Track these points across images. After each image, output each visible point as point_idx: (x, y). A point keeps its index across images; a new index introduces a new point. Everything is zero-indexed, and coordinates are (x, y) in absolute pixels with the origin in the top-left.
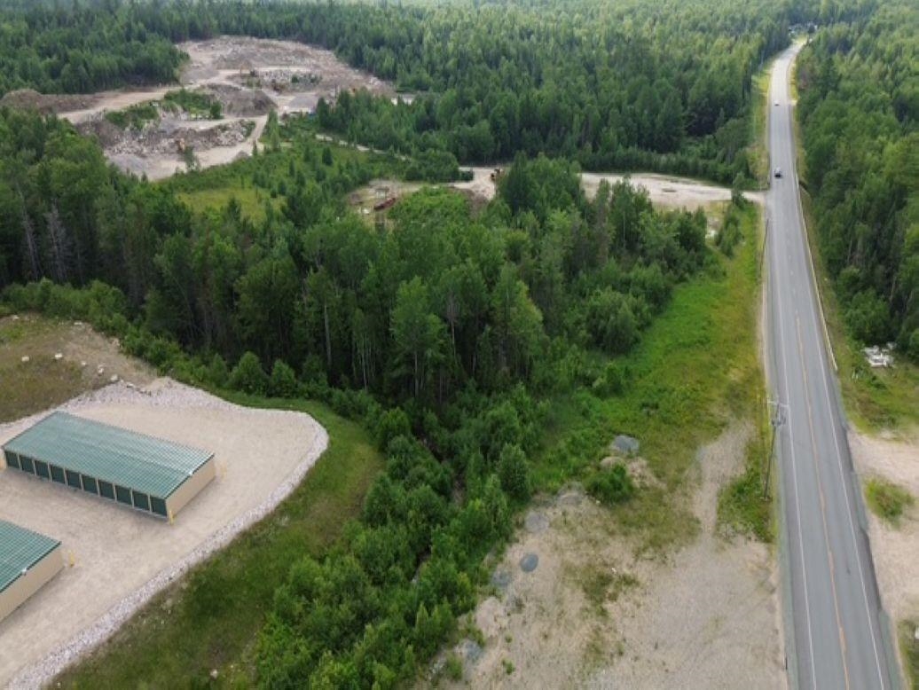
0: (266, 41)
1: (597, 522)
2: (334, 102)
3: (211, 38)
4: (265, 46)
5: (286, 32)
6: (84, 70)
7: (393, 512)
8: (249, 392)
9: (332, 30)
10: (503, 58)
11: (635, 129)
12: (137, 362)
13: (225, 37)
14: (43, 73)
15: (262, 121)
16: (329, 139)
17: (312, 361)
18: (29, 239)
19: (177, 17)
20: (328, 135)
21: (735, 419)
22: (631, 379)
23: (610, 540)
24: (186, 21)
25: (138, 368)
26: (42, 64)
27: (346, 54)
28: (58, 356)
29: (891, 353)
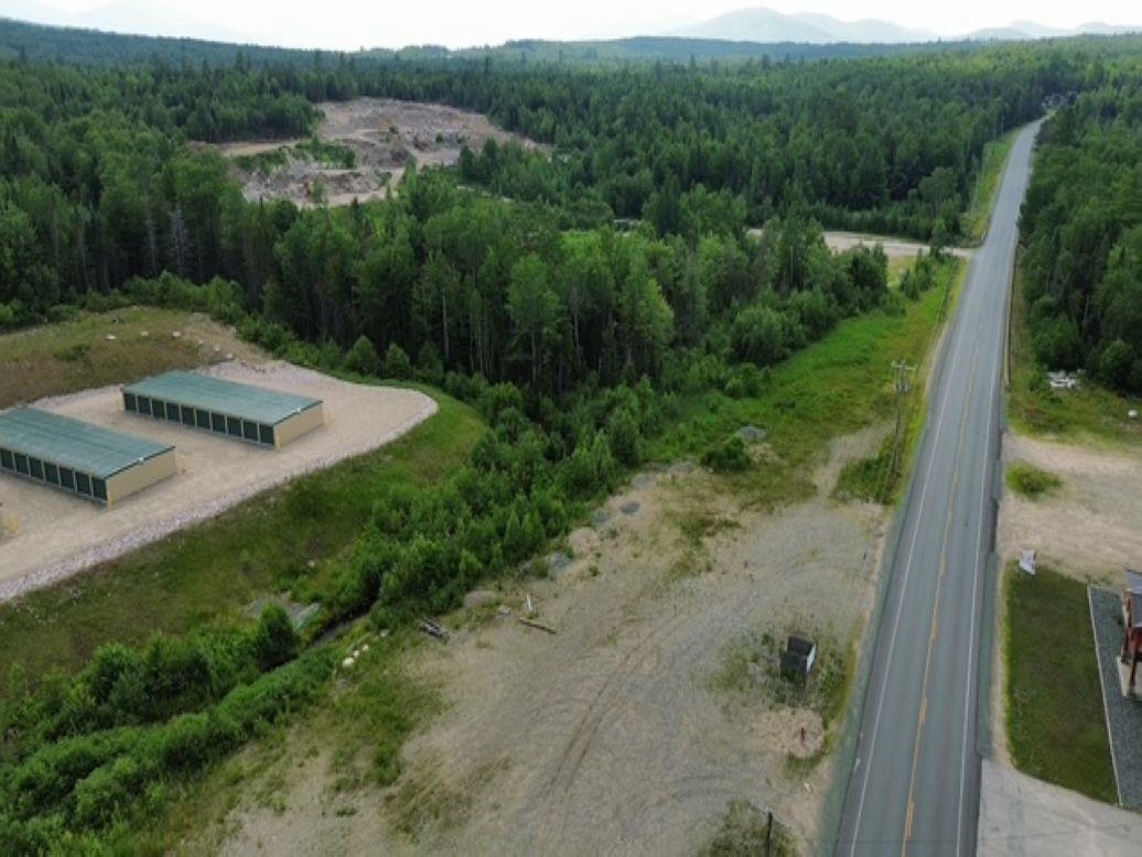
0: (411, 104)
1: (706, 484)
2: (480, 151)
3: (349, 99)
4: (409, 108)
5: (433, 95)
6: (211, 120)
7: (498, 464)
8: (362, 373)
9: (486, 91)
10: (681, 118)
11: (825, 183)
12: (253, 346)
13: (366, 99)
14: (169, 120)
15: (398, 173)
16: (471, 190)
17: (429, 349)
18: (152, 238)
19: (313, 76)
20: (471, 186)
21: (878, 419)
22: (770, 383)
23: (718, 497)
24: (324, 80)
25: (253, 351)
26: (168, 112)
27: (500, 116)
28: (177, 334)
29: (1079, 377)
